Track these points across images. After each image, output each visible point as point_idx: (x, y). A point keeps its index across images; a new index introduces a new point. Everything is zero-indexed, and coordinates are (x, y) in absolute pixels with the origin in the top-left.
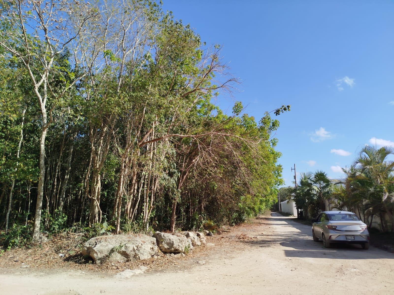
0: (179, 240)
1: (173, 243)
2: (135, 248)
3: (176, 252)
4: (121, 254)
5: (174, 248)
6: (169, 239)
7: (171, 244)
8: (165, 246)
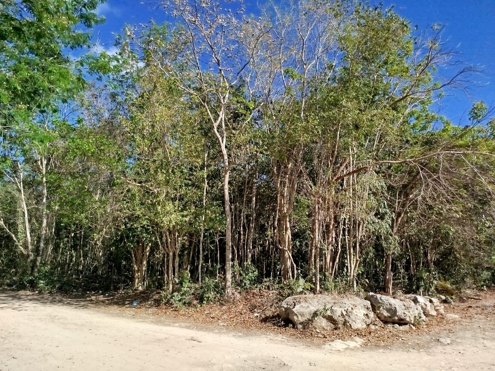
0: (405, 305)
1: (396, 309)
2: (345, 313)
3: (402, 322)
4: (327, 319)
5: (397, 316)
6: (388, 304)
7: (393, 311)
8: (384, 314)
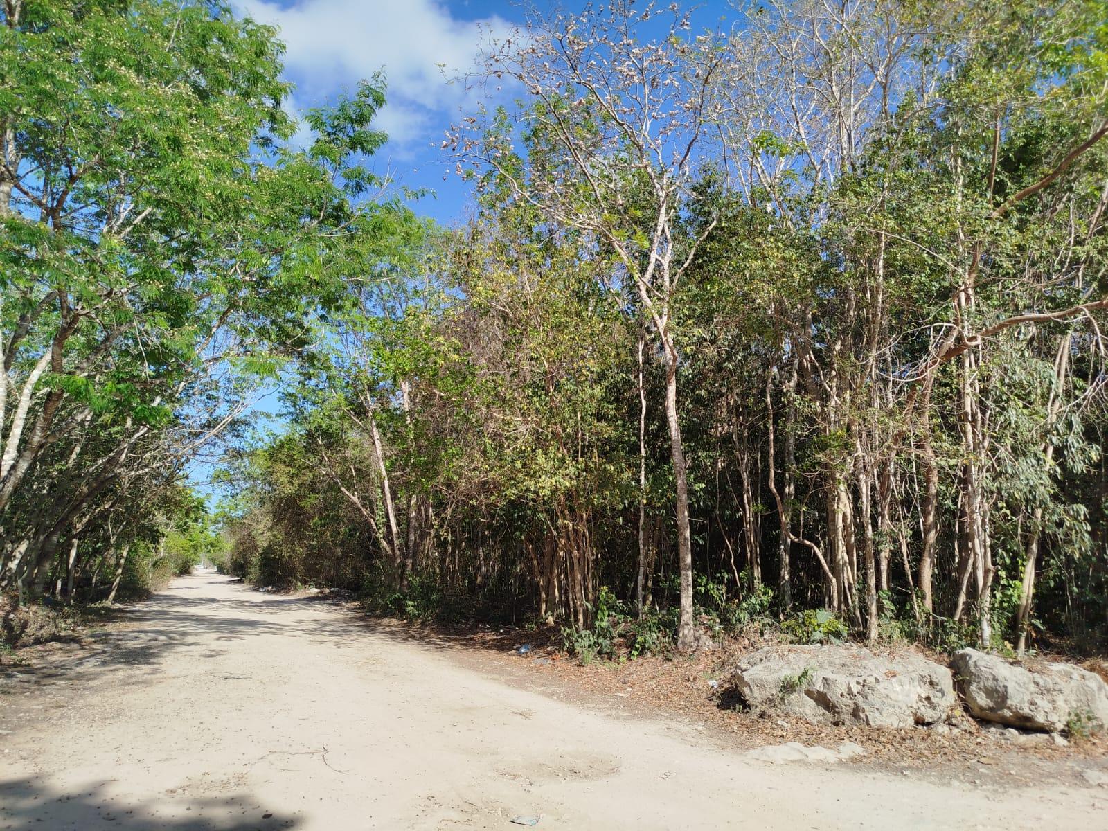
0: (1037, 684)
1: (1006, 692)
2: (855, 689)
3: (1025, 725)
4: (816, 700)
5: (1009, 708)
6: (991, 678)
7: (999, 696)
8: (979, 700)
